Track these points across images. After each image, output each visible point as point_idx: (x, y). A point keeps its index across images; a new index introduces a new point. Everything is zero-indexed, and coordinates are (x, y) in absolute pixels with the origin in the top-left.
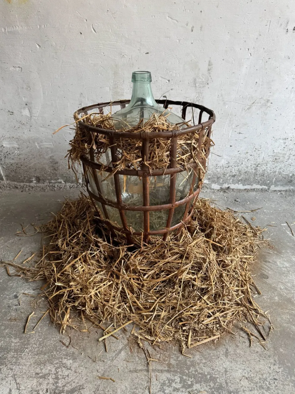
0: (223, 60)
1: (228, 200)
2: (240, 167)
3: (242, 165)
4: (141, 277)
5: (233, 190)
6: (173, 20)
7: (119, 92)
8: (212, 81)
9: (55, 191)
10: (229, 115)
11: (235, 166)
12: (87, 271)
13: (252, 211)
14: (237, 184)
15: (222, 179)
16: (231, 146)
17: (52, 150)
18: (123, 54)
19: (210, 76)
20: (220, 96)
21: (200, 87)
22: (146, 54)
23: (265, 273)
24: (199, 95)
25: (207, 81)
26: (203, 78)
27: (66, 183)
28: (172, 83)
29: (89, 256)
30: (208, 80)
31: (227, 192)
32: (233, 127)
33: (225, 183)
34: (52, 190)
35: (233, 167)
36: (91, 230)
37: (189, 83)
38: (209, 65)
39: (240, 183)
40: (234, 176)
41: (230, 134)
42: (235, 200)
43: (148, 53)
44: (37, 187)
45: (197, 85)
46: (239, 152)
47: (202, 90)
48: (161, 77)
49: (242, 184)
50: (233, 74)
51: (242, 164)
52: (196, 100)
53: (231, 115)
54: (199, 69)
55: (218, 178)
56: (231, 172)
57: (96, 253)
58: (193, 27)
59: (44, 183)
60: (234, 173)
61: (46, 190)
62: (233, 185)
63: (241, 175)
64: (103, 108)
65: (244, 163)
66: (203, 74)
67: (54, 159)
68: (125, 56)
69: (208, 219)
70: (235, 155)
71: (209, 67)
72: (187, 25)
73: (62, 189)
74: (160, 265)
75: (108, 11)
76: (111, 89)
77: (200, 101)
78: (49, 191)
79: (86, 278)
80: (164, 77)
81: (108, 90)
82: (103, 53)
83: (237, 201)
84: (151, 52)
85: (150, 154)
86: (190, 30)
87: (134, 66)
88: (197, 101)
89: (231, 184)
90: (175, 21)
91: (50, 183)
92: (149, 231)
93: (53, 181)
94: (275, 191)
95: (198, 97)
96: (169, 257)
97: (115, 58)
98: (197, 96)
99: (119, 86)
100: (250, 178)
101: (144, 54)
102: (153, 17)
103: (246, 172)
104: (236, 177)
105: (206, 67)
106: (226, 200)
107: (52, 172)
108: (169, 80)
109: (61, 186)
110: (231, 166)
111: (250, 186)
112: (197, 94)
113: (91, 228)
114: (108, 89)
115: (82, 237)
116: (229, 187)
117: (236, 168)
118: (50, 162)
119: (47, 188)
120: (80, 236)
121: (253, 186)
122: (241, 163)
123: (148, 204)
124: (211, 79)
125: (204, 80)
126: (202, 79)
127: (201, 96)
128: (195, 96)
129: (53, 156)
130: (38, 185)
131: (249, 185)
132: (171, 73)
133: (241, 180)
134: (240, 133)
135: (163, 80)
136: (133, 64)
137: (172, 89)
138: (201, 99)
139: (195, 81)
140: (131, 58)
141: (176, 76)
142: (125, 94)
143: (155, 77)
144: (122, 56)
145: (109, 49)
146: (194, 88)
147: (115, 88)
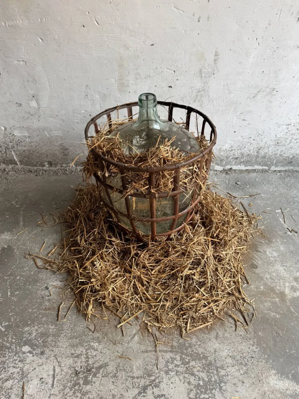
0: (230, 50)
1: (229, 183)
2: (243, 151)
3: (245, 149)
4: (149, 272)
5: (235, 170)
6: (179, 11)
7: (125, 83)
8: (219, 71)
9: (67, 175)
10: (234, 103)
11: (238, 150)
12: (104, 267)
13: (250, 196)
14: (239, 166)
15: (225, 161)
16: (235, 132)
17: (61, 138)
18: (127, 46)
19: (216, 67)
20: (226, 85)
21: (206, 77)
22: (151, 45)
23: (255, 263)
24: (205, 85)
26: (209, 68)
27: (76, 167)
28: (178, 74)
29: (105, 253)
30: (214, 70)
31: (229, 174)
32: (238, 114)
33: (228, 165)
34: (64, 174)
35: (236, 150)
36: (105, 229)
37: (194, 74)
38: (216, 56)
39: (242, 164)
40: (237, 158)
41: (234, 121)
42: (236, 183)
43: (153, 45)
44: (50, 170)
45: (203, 75)
46: (243, 137)
47: (208, 80)
49: (243, 166)
50: (240, 64)
51: (245, 147)
52: (201, 89)
53: (236, 103)
54: (206, 60)
55: (221, 160)
56: (234, 155)
57: (110, 250)
58: (200, 17)
59: (56, 167)
60: (237, 156)
61: (59, 174)
62: (235, 166)
63: (243, 157)
64: (111, 113)
65: (246, 146)
66: (209, 65)
67: (63, 146)
68: (130, 48)
69: (208, 213)
70: (238, 140)
71: (216, 58)
72: (194, 16)
73: (73, 173)
74: (165, 262)
75: (111, 2)
76: (117, 80)
77: (205, 90)
78: (62, 175)
79: (104, 275)
80: (169, 68)
81: (114, 82)
82: (108, 46)
83: (238, 184)
84: (156, 44)
85: (156, 182)
86: (197, 20)
87: (139, 58)
88: (203, 90)
89: (233, 165)
90: (181, 12)
91: (61, 167)
92: (155, 234)
93: (64, 165)
94: (275, 171)
96: (173, 254)
97: (120, 51)
99: (124, 77)
100: (252, 160)
101: (149, 45)
102: (158, 8)
103: (248, 155)
104: (239, 159)
105: (213, 57)
106: (228, 183)
107: (63, 157)
108: (175, 71)
109: (73, 170)
110: (235, 150)
111: (252, 167)
112: (203, 84)
113: (105, 227)
114: (113, 81)
115: (97, 234)
116: (231, 168)
117: (239, 152)
118: (61, 148)
119: (59, 171)
120: (95, 234)
121: (254, 167)
122: (243, 147)
123: (155, 217)
124: (217, 69)
125: (210, 70)
126: (208, 70)
127: (207, 85)
129: (62, 143)
130: (51, 168)
131: (250, 166)
132: (177, 64)
133: (243, 162)
134: (244, 120)
135: (168, 71)
136: (138, 56)
137: (177, 80)
138: (207, 89)
139: (201, 71)
140: (136, 50)
141: (181, 67)
142: (130, 85)
143: (160, 69)
144: (126, 48)
145: (113, 41)
146: (200, 78)
147: (120, 80)
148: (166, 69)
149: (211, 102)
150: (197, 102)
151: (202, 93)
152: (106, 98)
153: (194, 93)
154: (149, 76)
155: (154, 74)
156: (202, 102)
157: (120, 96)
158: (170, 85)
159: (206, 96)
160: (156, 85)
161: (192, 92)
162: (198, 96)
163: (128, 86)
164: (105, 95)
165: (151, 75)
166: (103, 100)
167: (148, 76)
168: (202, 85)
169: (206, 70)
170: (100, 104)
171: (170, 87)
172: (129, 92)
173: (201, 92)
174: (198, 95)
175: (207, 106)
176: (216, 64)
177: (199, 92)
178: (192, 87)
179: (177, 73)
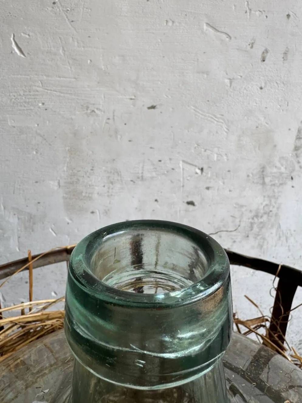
6: (218, 33)
7: (82, 192)
18: (92, 108)
19: (299, 162)
21: (274, 185)
22: (149, 108)
24: (270, 201)
25: (292, 172)
26: (282, 165)
28: (209, 175)
30: (293, 170)
37: (248, 176)
38: (299, 138)
43: (153, 107)
45: (267, 180)
47: (279, 192)
48: (183, 161)
52: (262, 211)
54: (275, 146)
58: (266, 51)
66: (283, 158)
68: (98, 112)
71: (298, 143)
72: (252, 47)
75: (54, 3)
76: (62, 184)
77: (271, 213)
80: (189, 161)
81: (56, 188)
82: (43, 104)
84: (161, 105)
86: (260, 60)
87: (119, 137)
88: (265, 213)
90: (224, 36)
95: (267, 205)
97: (73, 117)
98: (267, 202)
99: (81, 179)
101: (145, 108)
102: (170, 24)
105: (291, 141)
108: (202, 169)
112: (266, 199)
114: (53, 185)
124: (300, 167)
125: (283, 170)
126: (280, 168)
127: (275, 203)
128: (262, 204)
132: (208, 152)
135: (188, 167)
136: (116, 132)
137: (208, 188)
138: (275, 210)
139: (263, 171)
140: (111, 118)
141: (218, 160)
142: (95, 196)
143: (168, 162)
144: (89, 111)
145: (58, 94)
146: (260, 187)
147: (72, 183)
148: (181, 164)
149: (283, 239)
150: (251, 237)
151: (265, 218)
152: (34, 224)
153: (245, 219)
154: (142, 179)
155: (154, 174)
156: (264, 239)
157: (70, 221)
158: (189, 200)
159: (272, 226)
160: (156, 198)
161: (242, 216)
162: (255, 226)
163: (90, 198)
164: (31, 217)
165: (147, 175)
166: (26, 228)
167: (138, 178)
168: (264, 201)
169: (275, 170)
170: (19, 237)
171: (191, 203)
172: (92, 212)
173: (262, 217)
174: (254, 223)
175: (274, 248)
176: (297, 156)
177: (257, 216)
178: (242, 206)
179: (207, 174)
